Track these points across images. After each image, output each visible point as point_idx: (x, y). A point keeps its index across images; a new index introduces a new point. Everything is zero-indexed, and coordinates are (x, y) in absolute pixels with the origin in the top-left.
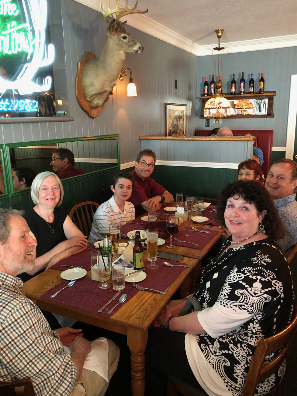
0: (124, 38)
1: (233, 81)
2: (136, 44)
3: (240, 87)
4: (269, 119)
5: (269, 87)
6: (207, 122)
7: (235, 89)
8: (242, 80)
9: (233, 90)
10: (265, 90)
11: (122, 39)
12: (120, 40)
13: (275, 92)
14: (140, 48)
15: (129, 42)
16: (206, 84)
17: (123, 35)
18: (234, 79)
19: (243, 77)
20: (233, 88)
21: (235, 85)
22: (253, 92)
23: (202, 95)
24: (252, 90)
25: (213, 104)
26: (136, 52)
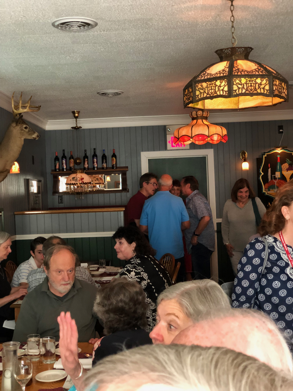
0: (26, 128)
1: (86, 157)
2: (34, 133)
3: (94, 162)
4: (124, 194)
5: (122, 162)
6: (60, 198)
7: (88, 164)
8: (95, 155)
9: (86, 166)
10: (118, 166)
11: (24, 129)
12: (22, 130)
13: (127, 167)
14: (38, 136)
15: (29, 131)
16: (57, 159)
17: (25, 126)
18: (86, 154)
19: (95, 152)
20: (86, 163)
21: (88, 160)
22: (107, 168)
23: (52, 171)
24: (105, 165)
25: (76, 180)
26: (35, 139)
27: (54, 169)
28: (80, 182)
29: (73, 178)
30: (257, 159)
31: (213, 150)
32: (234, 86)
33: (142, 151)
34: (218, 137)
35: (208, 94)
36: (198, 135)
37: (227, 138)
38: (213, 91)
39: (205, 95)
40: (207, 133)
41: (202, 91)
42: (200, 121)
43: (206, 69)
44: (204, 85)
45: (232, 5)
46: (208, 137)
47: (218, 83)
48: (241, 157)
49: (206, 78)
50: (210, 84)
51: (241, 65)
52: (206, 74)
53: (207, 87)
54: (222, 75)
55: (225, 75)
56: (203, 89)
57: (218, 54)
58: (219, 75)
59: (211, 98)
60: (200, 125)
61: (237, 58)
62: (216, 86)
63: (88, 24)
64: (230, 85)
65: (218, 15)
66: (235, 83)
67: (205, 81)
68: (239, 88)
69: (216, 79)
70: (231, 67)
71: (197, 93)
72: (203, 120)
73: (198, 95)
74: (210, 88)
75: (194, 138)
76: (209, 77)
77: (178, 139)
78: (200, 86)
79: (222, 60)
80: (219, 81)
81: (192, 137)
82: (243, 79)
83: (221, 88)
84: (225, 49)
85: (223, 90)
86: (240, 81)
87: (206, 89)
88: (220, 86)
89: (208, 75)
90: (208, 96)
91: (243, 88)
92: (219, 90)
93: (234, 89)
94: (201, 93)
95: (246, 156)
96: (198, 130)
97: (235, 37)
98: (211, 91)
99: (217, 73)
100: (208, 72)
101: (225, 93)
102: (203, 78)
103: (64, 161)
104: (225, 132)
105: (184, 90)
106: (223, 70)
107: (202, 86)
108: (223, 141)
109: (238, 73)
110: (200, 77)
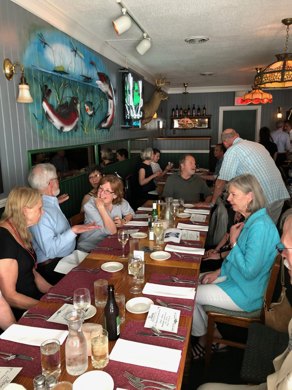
0: (162, 94)
1: (189, 109)
2: (166, 97)
3: (193, 112)
4: (208, 130)
5: (208, 112)
6: (174, 131)
7: (190, 113)
8: (194, 108)
9: (189, 114)
10: (206, 114)
12: (160, 95)
13: (211, 115)
14: (168, 99)
15: (164, 96)
16: (173, 110)
17: (162, 93)
18: (189, 108)
19: (194, 107)
20: (189, 113)
21: (190, 111)
22: (200, 115)
23: (171, 116)
24: (199, 114)
25: (184, 122)
26: (166, 100)
27: (171, 115)
28: (186, 123)
29: (183, 121)
30: (287, 112)
31: (261, 106)
32: (285, 76)
33: (220, 106)
34: (267, 100)
35: (269, 80)
36: (256, 99)
37: (272, 101)
38: (272, 78)
39: (268, 81)
40: (261, 98)
41: (266, 78)
42: (257, 91)
43: (269, 66)
44: (268, 75)
45: (288, 28)
46: (262, 100)
47: (276, 74)
48: (277, 110)
49: (269, 71)
50: (271, 75)
51: (290, 64)
52: (270, 69)
53: (269, 76)
54: (278, 70)
55: (280, 69)
56: (267, 78)
57: (277, 57)
58: (277, 70)
59: (271, 82)
60: (257, 93)
61: (288, 59)
62: (274, 76)
63: (204, 40)
64: (283, 76)
65: (278, 32)
66: (285, 74)
67: (268, 73)
68: (288, 77)
69: (275, 72)
70: (284, 65)
71: (264, 79)
72: (259, 90)
73: (264, 81)
74: (271, 77)
75: (253, 101)
76: (271, 71)
77: (244, 101)
78: (265, 76)
79: (279, 61)
80: (276, 73)
81: (252, 100)
82: (290, 72)
83: (277, 77)
84: (281, 54)
85: (278, 78)
86: (289, 73)
87: (269, 77)
88: (277, 76)
89: (270, 70)
90: (270, 81)
91: (290, 77)
92: (276, 78)
93: (285, 78)
94: (265, 80)
95: (281, 110)
96: (255, 96)
97: (288, 47)
98: (271, 79)
99: (276, 69)
100: (271, 67)
101: (279, 79)
102: (267, 71)
103: (177, 111)
104: (271, 97)
105: (256, 77)
106: (280, 67)
107: (266, 76)
108: (270, 102)
109: (288, 68)
110: (266, 70)
